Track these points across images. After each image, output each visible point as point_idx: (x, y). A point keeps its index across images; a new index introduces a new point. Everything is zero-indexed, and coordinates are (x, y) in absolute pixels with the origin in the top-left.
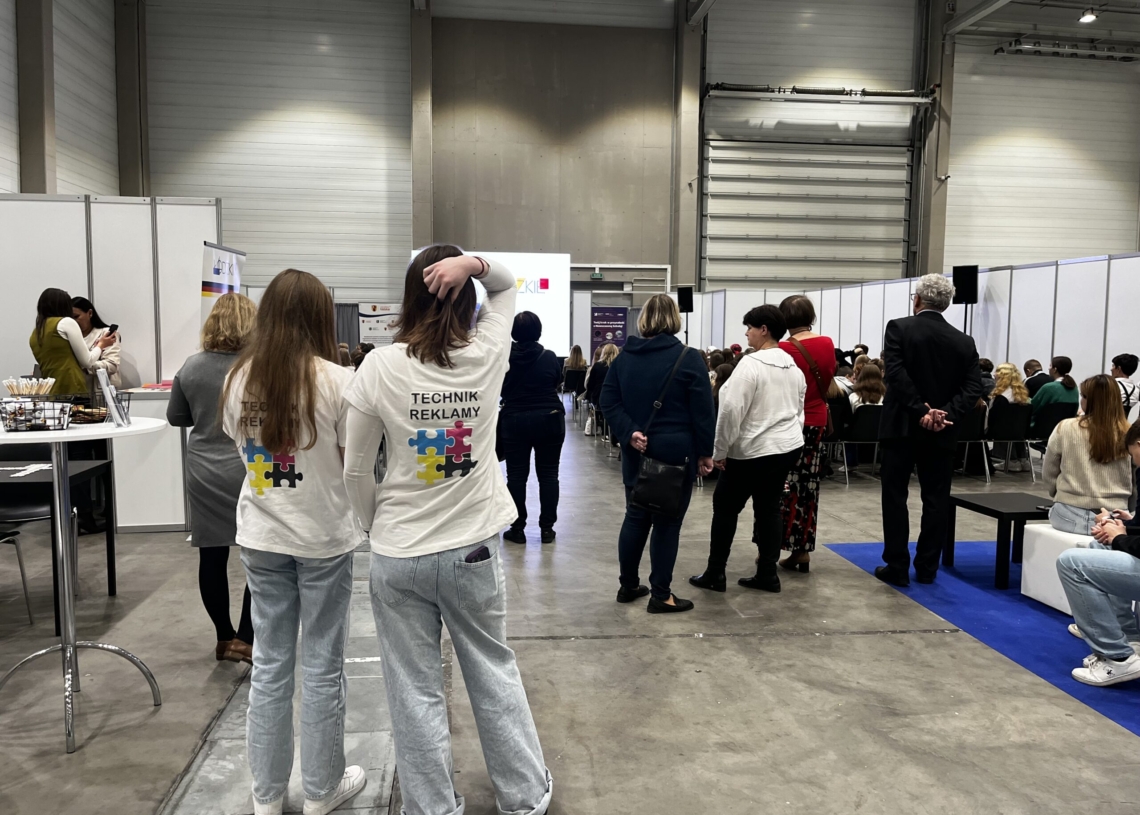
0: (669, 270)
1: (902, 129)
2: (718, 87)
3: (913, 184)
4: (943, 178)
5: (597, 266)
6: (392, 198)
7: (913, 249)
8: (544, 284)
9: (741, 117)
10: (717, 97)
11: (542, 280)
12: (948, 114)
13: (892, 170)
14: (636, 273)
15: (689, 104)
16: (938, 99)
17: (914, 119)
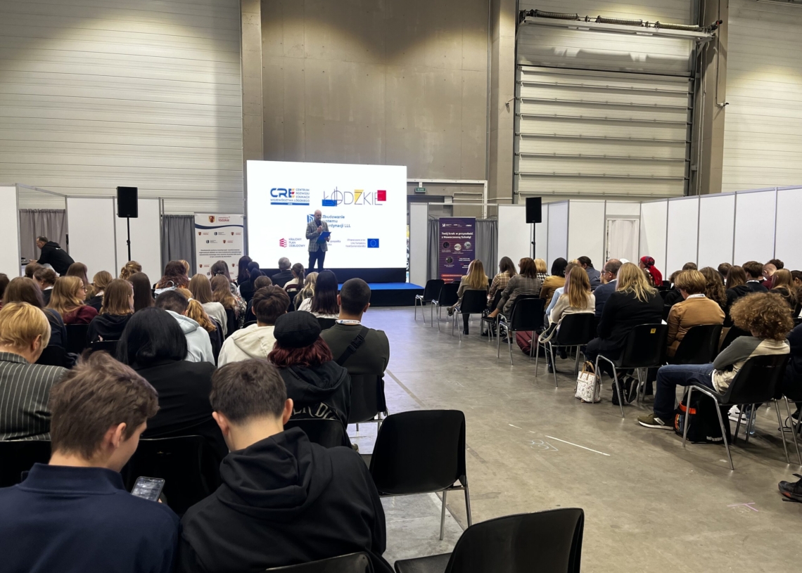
0: (486, 185)
1: (683, 62)
2: (533, 13)
3: (692, 110)
4: (722, 104)
5: (421, 181)
6: (221, 111)
7: (693, 168)
8: (382, 196)
9: (548, 45)
10: (531, 24)
11: (379, 192)
12: (725, 49)
13: (675, 97)
14: (456, 188)
15: (506, 29)
16: (717, 35)
17: (693, 53)
